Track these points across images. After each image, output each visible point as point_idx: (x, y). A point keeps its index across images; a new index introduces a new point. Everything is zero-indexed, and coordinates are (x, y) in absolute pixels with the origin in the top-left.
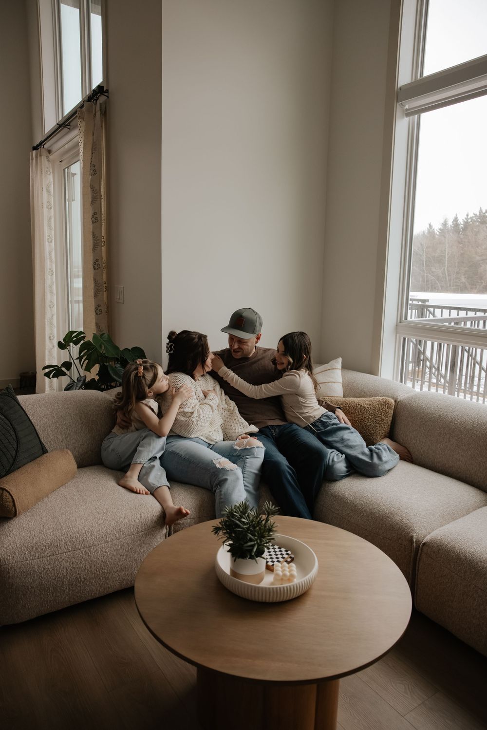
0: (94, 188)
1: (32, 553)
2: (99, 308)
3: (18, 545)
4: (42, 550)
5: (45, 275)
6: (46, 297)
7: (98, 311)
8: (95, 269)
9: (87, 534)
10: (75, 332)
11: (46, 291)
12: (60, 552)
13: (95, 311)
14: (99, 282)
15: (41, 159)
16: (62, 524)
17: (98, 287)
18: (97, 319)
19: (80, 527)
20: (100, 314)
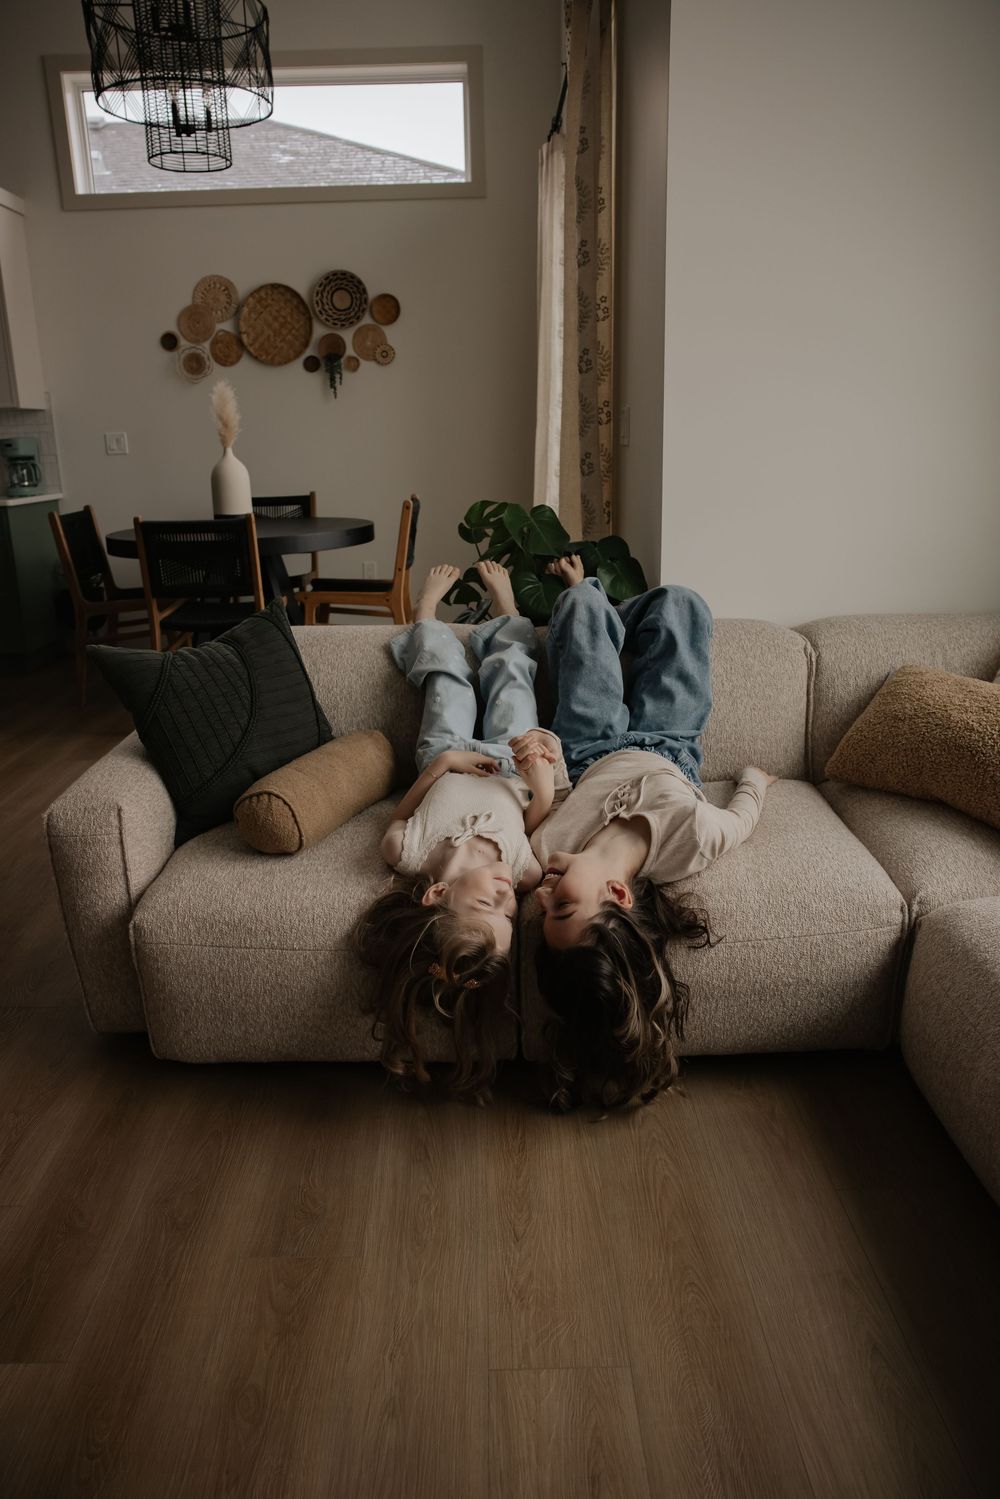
0: (582, 182)
1: (202, 933)
2: (588, 460)
3: (180, 912)
4: (221, 931)
5: (551, 407)
6: (549, 454)
7: (585, 467)
8: (581, 371)
9: (317, 921)
10: (494, 503)
11: (550, 440)
12: (253, 944)
13: (581, 468)
14: (588, 401)
15: (553, 157)
16: (275, 889)
17: (587, 412)
18: (584, 486)
19: (307, 903)
20: (588, 475)
